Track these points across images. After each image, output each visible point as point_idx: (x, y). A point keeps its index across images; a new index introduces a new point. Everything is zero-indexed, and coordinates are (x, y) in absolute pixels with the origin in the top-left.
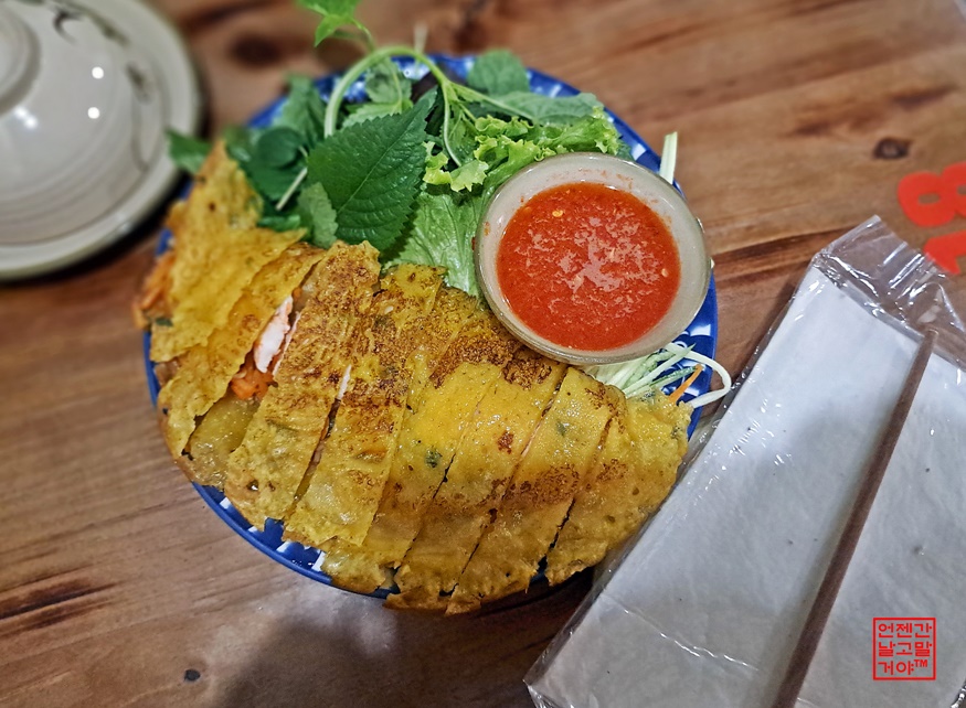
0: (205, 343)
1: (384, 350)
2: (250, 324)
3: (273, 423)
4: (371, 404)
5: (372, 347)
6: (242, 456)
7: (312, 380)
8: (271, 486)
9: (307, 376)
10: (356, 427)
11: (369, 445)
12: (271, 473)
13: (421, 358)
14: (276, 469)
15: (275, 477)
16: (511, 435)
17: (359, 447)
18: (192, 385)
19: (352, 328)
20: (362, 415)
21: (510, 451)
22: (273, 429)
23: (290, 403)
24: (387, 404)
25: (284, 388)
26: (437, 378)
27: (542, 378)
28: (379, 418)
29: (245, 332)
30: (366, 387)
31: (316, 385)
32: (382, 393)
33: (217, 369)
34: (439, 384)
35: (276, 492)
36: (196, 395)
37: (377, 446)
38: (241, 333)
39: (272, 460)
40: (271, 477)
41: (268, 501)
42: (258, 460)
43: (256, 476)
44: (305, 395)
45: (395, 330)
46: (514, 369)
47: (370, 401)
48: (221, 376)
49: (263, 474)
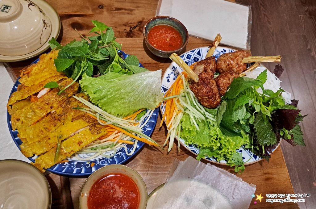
0: (30, 86)
1: (65, 108)
2: (41, 86)
3: (32, 109)
4: (54, 118)
5: (63, 106)
6: (20, 112)
7: (46, 105)
8: (22, 122)
9: (45, 103)
10: (49, 122)
11: (48, 127)
12: (24, 120)
13: (72, 114)
14: (26, 120)
15: (25, 121)
16: (82, 142)
17: (46, 126)
18: (21, 93)
19: (63, 99)
20: (51, 119)
21: (79, 146)
22: (31, 111)
23: (38, 107)
24: (58, 120)
25: (38, 103)
26: (73, 120)
27: (97, 133)
28: (54, 122)
29: (39, 87)
30: (56, 114)
31: (46, 107)
32: (58, 117)
33: (28, 92)
34: (73, 121)
35: (22, 124)
36: (20, 96)
37: (50, 128)
38: (38, 87)
39: (26, 117)
40: (24, 121)
41: (19, 125)
42: (23, 115)
43: (20, 118)
44: (43, 107)
45: (70, 105)
46: (93, 128)
47: (55, 117)
48: (28, 94)
49: (22, 119)
